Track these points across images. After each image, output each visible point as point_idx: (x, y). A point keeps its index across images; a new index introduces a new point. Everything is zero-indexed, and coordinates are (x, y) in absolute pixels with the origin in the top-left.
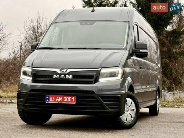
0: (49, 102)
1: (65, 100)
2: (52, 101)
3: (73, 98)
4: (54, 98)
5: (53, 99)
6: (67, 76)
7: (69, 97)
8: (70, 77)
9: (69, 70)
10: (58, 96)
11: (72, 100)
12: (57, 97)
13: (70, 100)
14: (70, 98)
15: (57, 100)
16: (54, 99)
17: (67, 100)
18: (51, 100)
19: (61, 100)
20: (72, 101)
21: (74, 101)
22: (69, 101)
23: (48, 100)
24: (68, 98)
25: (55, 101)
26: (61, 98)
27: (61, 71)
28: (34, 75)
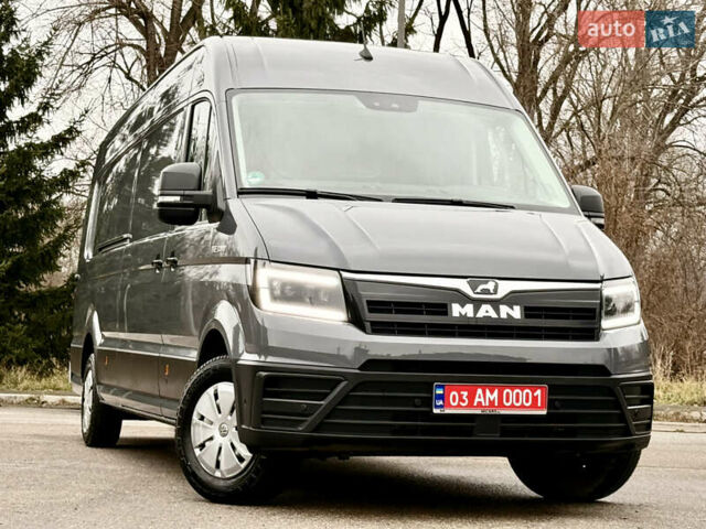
0: (448, 411)
1: (508, 401)
2: (459, 406)
3: (538, 392)
4: (465, 394)
5: (461, 396)
6: (504, 310)
7: (522, 391)
10: (480, 387)
11: (535, 399)
12: (480, 391)
13: (527, 401)
14: (527, 394)
15: (477, 400)
16: (464, 398)
17: (517, 401)
18: (454, 401)
19: (492, 403)
20: (535, 405)
21: (539, 405)
22: (523, 406)
23: (441, 403)
24: (518, 394)
25: (470, 405)
26: (492, 392)
27: (478, 290)
28: (369, 303)
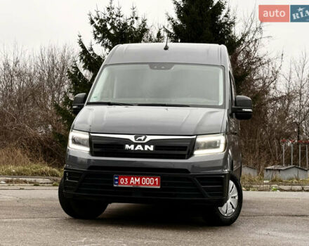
0: (119, 186)
1: (144, 183)
2: (124, 184)
3: (157, 179)
4: (127, 179)
5: (125, 180)
6: (147, 147)
7: (150, 179)
8: (151, 148)
9: (149, 138)
10: (132, 177)
11: (155, 182)
13: (152, 183)
14: (152, 180)
15: (131, 182)
17: (148, 183)
18: (122, 182)
19: (137, 183)
20: (155, 184)
21: (157, 184)
22: (150, 185)
23: (117, 183)
24: (148, 180)
25: (129, 183)
26: (137, 179)
27: (137, 139)
28: (95, 144)
